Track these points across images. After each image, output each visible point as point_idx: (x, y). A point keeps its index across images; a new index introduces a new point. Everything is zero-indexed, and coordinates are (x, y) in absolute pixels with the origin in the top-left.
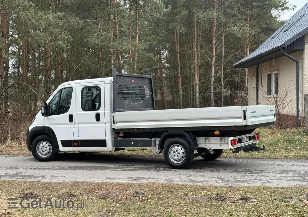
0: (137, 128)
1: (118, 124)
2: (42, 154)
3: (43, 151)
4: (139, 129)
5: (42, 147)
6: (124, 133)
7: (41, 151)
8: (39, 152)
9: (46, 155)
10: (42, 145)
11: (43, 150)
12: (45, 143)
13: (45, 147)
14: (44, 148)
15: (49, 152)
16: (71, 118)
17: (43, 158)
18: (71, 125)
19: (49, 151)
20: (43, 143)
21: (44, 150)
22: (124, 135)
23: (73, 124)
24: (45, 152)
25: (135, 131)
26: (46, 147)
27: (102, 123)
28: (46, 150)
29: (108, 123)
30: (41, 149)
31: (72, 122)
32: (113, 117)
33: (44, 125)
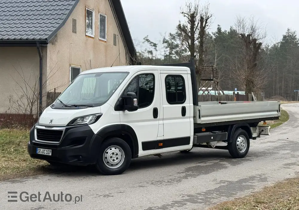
1: (202, 119)
4: (218, 122)
5: (112, 155)
6: (205, 128)
7: (111, 160)
9: (117, 164)
13: (115, 153)
14: (114, 156)
15: (120, 160)
16: (155, 113)
17: (112, 170)
20: (111, 149)
21: (115, 159)
23: (157, 120)
25: (214, 125)
26: (117, 154)
27: (188, 118)
28: (117, 158)
29: (191, 117)
30: (111, 157)
31: (157, 117)
32: (199, 111)
33: (119, 123)
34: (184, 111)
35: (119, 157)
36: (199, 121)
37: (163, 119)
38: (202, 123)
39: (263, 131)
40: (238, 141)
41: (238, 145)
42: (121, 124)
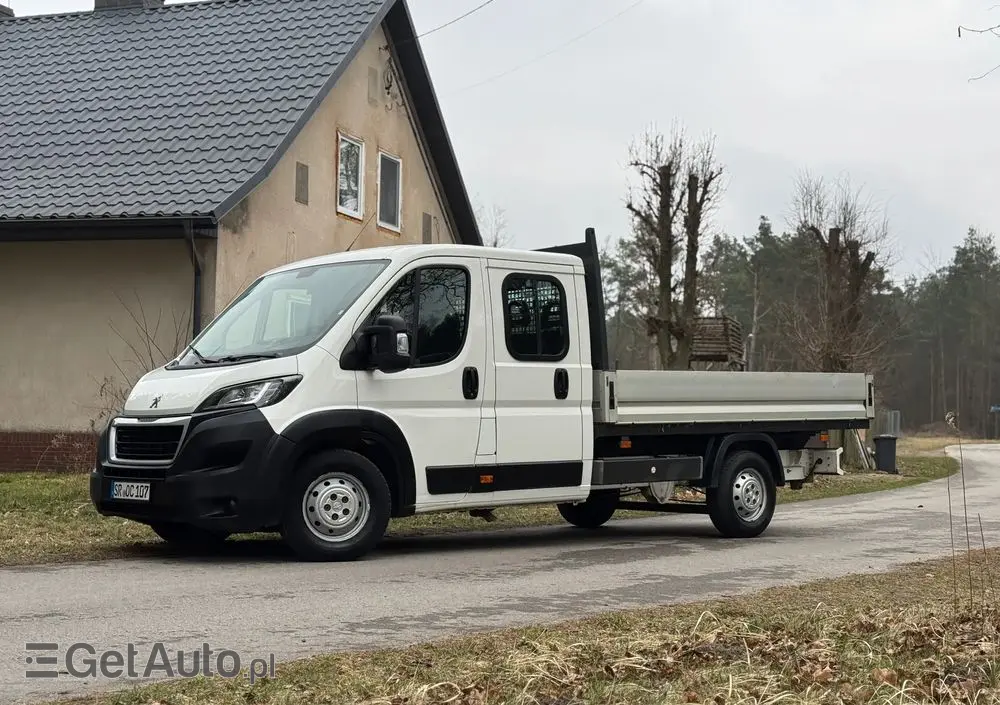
1: (621, 410)
2: (327, 530)
3: (333, 516)
5: (329, 502)
11: (335, 511)
13: (340, 496)
14: (338, 503)
15: (357, 519)
16: (471, 383)
18: (470, 409)
19: (359, 511)
21: (340, 513)
23: (476, 405)
26: (345, 499)
27: (573, 404)
28: (346, 512)
29: (587, 404)
30: (327, 508)
31: (475, 397)
32: (610, 385)
33: (355, 407)
34: (561, 384)
35: (353, 506)
36: (610, 417)
37: (495, 404)
38: (620, 423)
42: (360, 408)
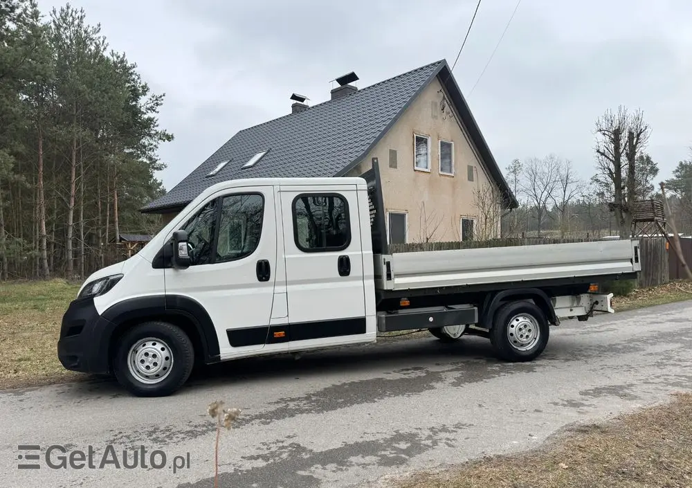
0: (443, 287)
1: (398, 281)
2: (147, 377)
3: (148, 367)
4: (446, 287)
5: (144, 358)
6: (409, 299)
7: (142, 367)
8: (138, 371)
9: (157, 376)
10: (142, 350)
11: (148, 364)
12: (149, 345)
13: (151, 354)
14: (150, 359)
15: (165, 369)
16: (263, 271)
17: (145, 387)
18: (266, 289)
19: (165, 364)
20: (144, 345)
21: (151, 365)
22: (410, 303)
23: (270, 285)
24: (153, 370)
25: (436, 292)
26: (155, 356)
27: (356, 279)
28: (155, 364)
29: (369, 278)
30: (142, 361)
31: (267, 279)
32: (388, 264)
33: (164, 293)
34: (344, 267)
36: (387, 285)
37: (286, 283)
38: (396, 289)
39: (597, 303)
40: (513, 326)
41: (512, 334)
42: (167, 293)
